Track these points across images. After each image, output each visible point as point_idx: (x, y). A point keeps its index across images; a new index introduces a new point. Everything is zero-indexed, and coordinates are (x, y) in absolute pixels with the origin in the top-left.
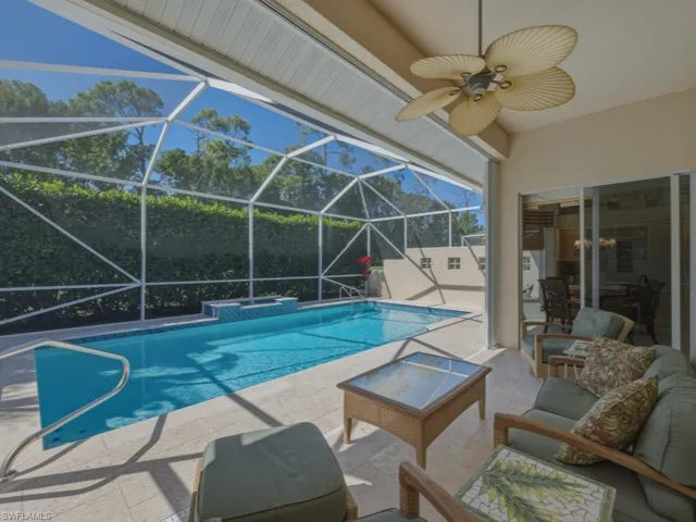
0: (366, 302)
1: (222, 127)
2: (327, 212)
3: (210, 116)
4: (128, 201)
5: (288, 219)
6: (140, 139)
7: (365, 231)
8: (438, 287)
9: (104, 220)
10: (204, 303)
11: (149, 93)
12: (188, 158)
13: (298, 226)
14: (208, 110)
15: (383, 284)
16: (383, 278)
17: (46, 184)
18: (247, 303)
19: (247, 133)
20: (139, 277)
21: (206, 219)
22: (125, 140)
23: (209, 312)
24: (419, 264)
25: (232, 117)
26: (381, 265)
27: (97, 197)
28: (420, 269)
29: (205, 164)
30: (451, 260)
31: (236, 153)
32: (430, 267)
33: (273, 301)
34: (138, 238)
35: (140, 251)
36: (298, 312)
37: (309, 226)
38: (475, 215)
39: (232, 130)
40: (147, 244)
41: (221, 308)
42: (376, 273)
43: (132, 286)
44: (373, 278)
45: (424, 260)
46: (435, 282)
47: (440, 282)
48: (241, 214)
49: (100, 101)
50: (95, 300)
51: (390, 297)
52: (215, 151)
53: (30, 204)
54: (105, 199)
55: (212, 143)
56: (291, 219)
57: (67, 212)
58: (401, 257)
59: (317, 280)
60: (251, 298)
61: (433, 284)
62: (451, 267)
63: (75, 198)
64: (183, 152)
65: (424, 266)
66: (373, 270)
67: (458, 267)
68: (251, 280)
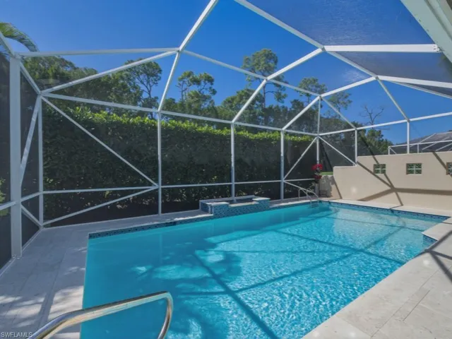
0: (320, 201)
1: (197, 82)
2: (288, 129)
3: (189, 76)
4: (148, 125)
5: (256, 135)
6: (149, 94)
7: (315, 144)
8: (393, 189)
9: (133, 140)
10: (201, 201)
11: (154, 65)
12: (176, 104)
13: (265, 140)
14: (187, 72)
15: (333, 187)
16: (333, 182)
17: (96, 115)
18: (232, 202)
19: (212, 84)
20: (157, 181)
21: (201, 136)
22: (141, 95)
23: (205, 209)
24: (372, 171)
25: (203, 74)
26: (332, 170)
27: (128, 122)
28: (373, 174)
29: (187, 106)
30: (409, 166)
31: (205, 98)
32: (384, 172)
33: (251, 200)
34: (156, 152)
35: (157, 161)
36: (270, 209)
37: (273, 140)
38: (380, 131)
39: (202, 83)
40: (163, 156)
41: (215, 207)
42: (326, 177)
43: (152, 188)
44: (323, 182)
45: (377, 166)
46: (391, 186)
47: (396, 186)
48: (224, 133)
49: (127, 73)
50: (129, 198)
51: (341, 198)
52: (193, 98)
53: (87, 129)
54: (133, 124)
55: (191, 93)
56: (259, 135)
57: (109, 133)
58: (351, 164)
59: (280, 183)
60: (234, 198)
61: (388, 188)
62: (409, 172)
63: (115, 123)
64: (174, 100)
65: (378, 172)
66: (323, 175)
67: (419, 172)
68: (233, 183)
